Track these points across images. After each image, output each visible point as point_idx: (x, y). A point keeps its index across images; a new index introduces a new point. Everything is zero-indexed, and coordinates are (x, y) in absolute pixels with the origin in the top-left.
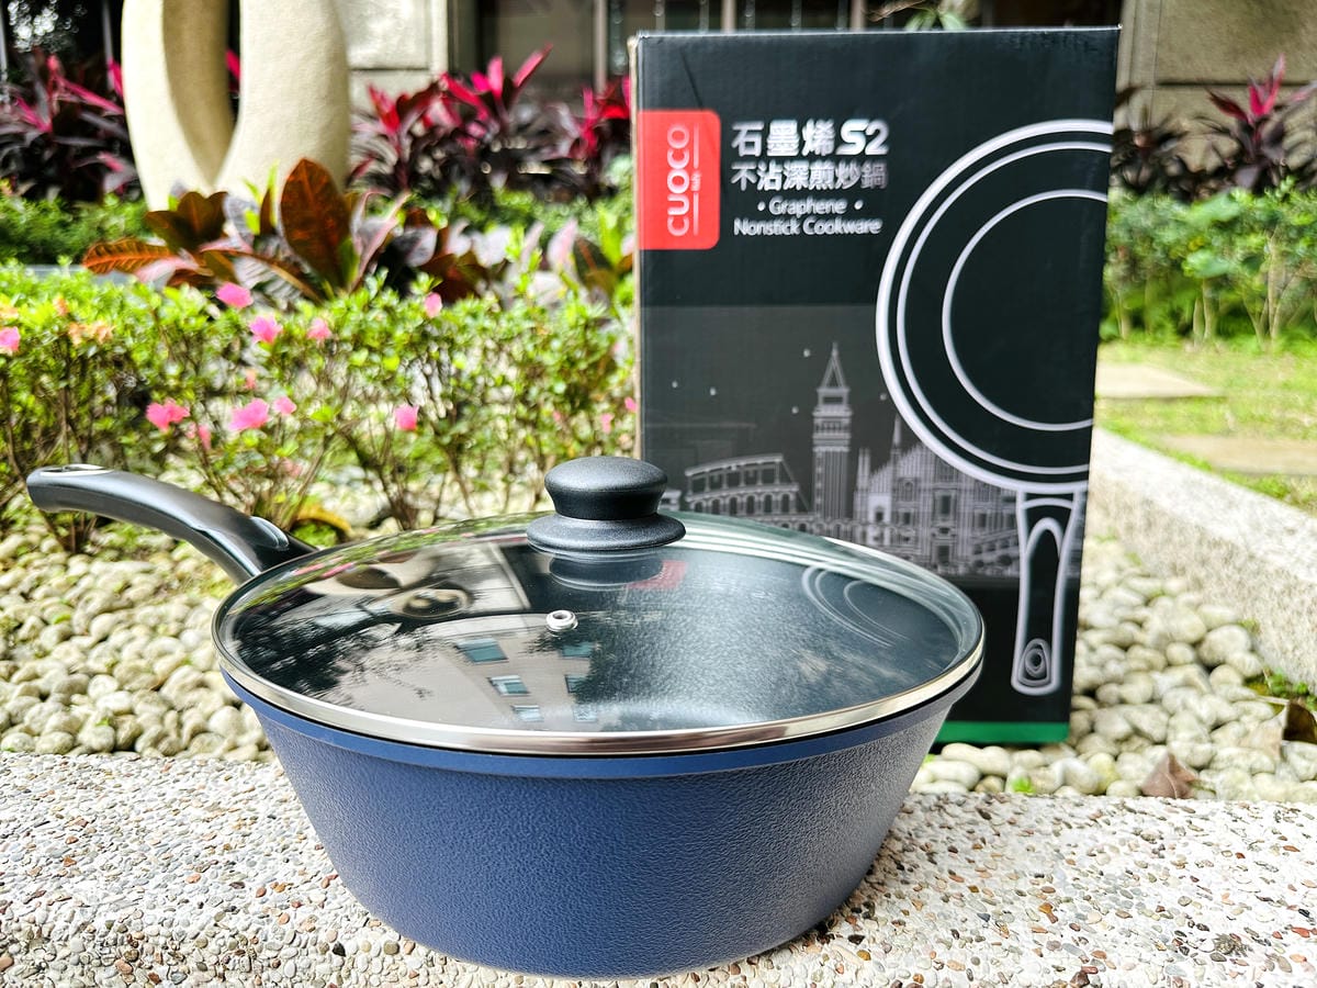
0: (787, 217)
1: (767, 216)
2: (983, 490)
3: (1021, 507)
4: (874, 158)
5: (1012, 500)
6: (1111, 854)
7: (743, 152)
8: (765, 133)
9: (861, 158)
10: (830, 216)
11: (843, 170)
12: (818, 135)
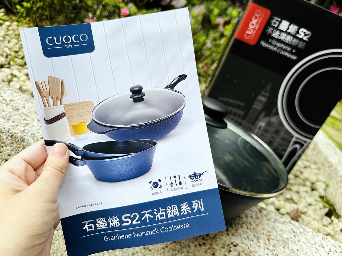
0: (275, 46)
1: (270, 43)
2: (287, 132)
3: (294, 140)
4: (304, 41)
5: (292, 136)
6: (285, 232)
7: (273, 24)
8: (280, 22)
9: (301, 39)
10: (286, 50)
11: (295, 40)
12: (293, 28)
